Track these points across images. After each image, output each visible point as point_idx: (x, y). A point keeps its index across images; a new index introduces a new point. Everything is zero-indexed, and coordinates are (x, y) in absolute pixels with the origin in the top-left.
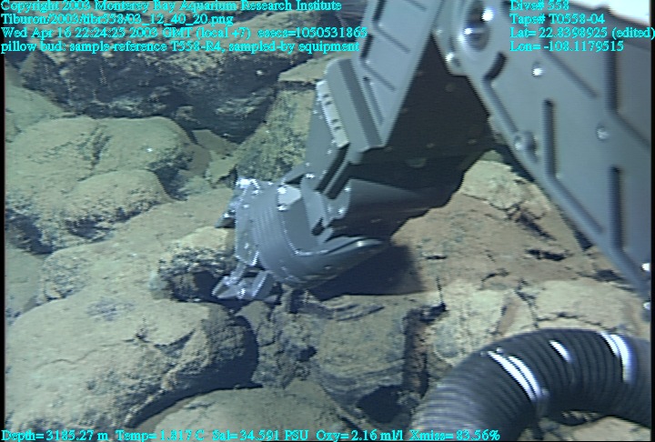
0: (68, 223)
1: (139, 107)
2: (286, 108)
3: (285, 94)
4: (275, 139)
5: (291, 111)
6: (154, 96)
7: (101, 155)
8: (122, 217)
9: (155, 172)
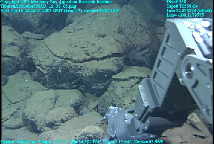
0: (46, 123)
1: (68, 86)
2: (114, 87)
3: (114, 82)
4: (110, 96)
5: (115, 88)
6: (73, 83)
7: (57, 101)
8: (63, 121)
9: (73, 107)
